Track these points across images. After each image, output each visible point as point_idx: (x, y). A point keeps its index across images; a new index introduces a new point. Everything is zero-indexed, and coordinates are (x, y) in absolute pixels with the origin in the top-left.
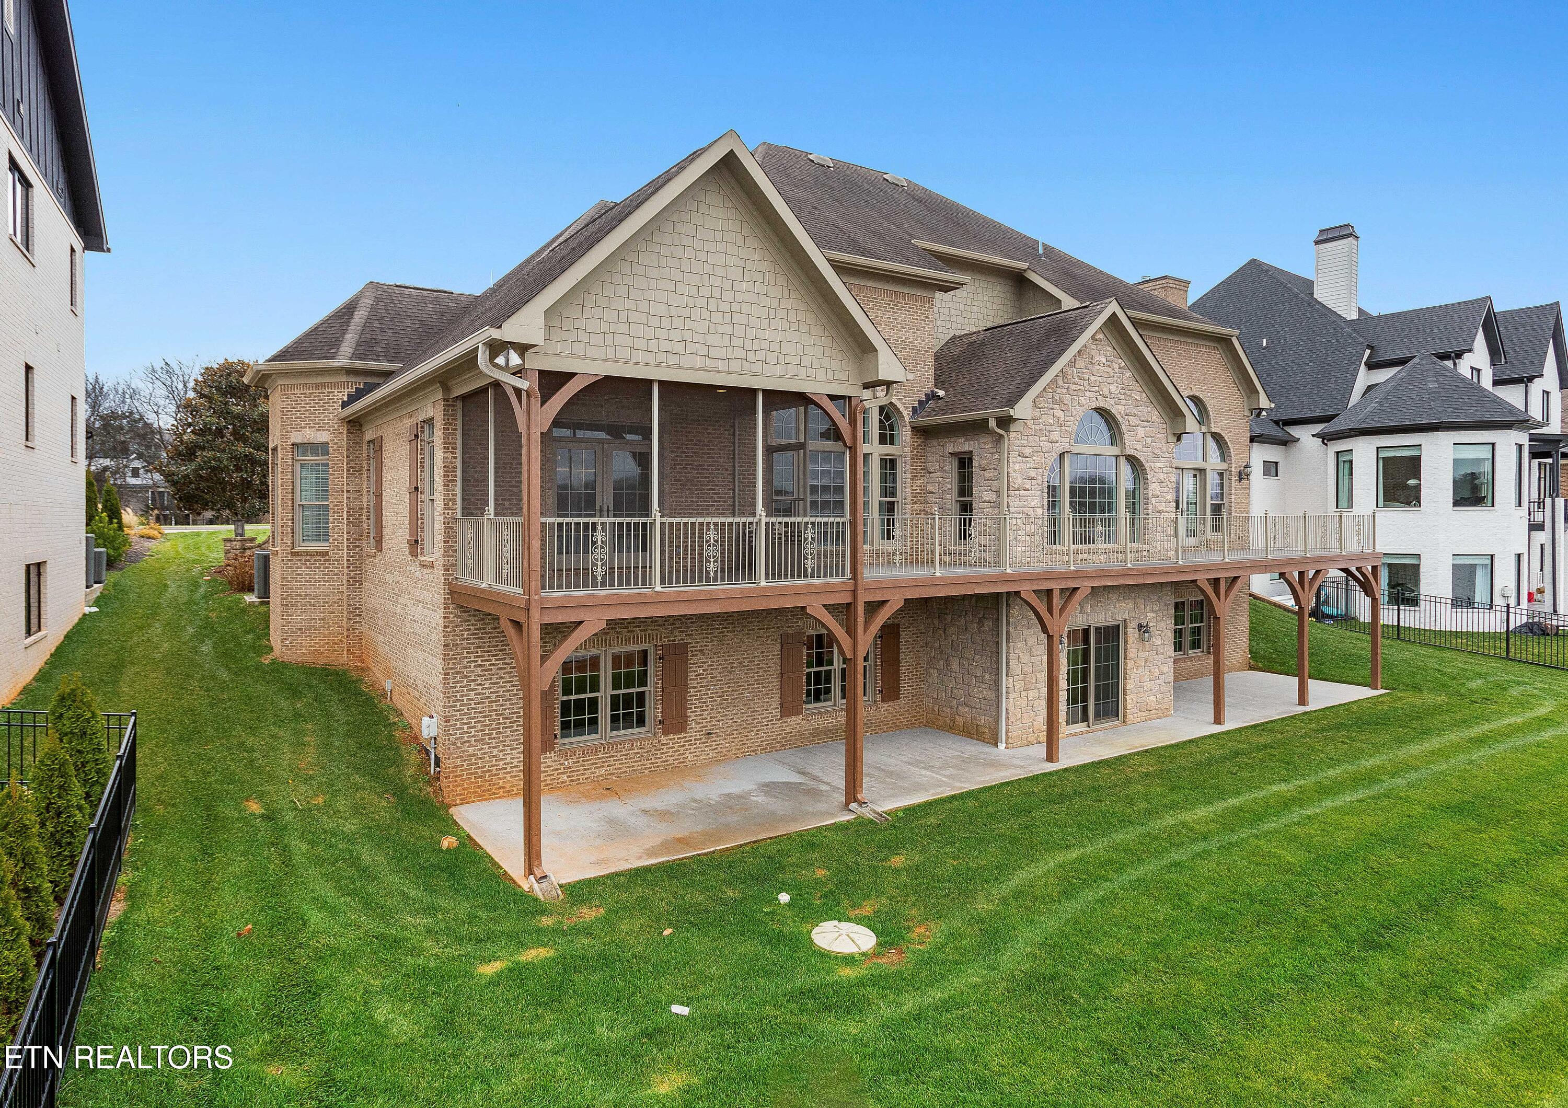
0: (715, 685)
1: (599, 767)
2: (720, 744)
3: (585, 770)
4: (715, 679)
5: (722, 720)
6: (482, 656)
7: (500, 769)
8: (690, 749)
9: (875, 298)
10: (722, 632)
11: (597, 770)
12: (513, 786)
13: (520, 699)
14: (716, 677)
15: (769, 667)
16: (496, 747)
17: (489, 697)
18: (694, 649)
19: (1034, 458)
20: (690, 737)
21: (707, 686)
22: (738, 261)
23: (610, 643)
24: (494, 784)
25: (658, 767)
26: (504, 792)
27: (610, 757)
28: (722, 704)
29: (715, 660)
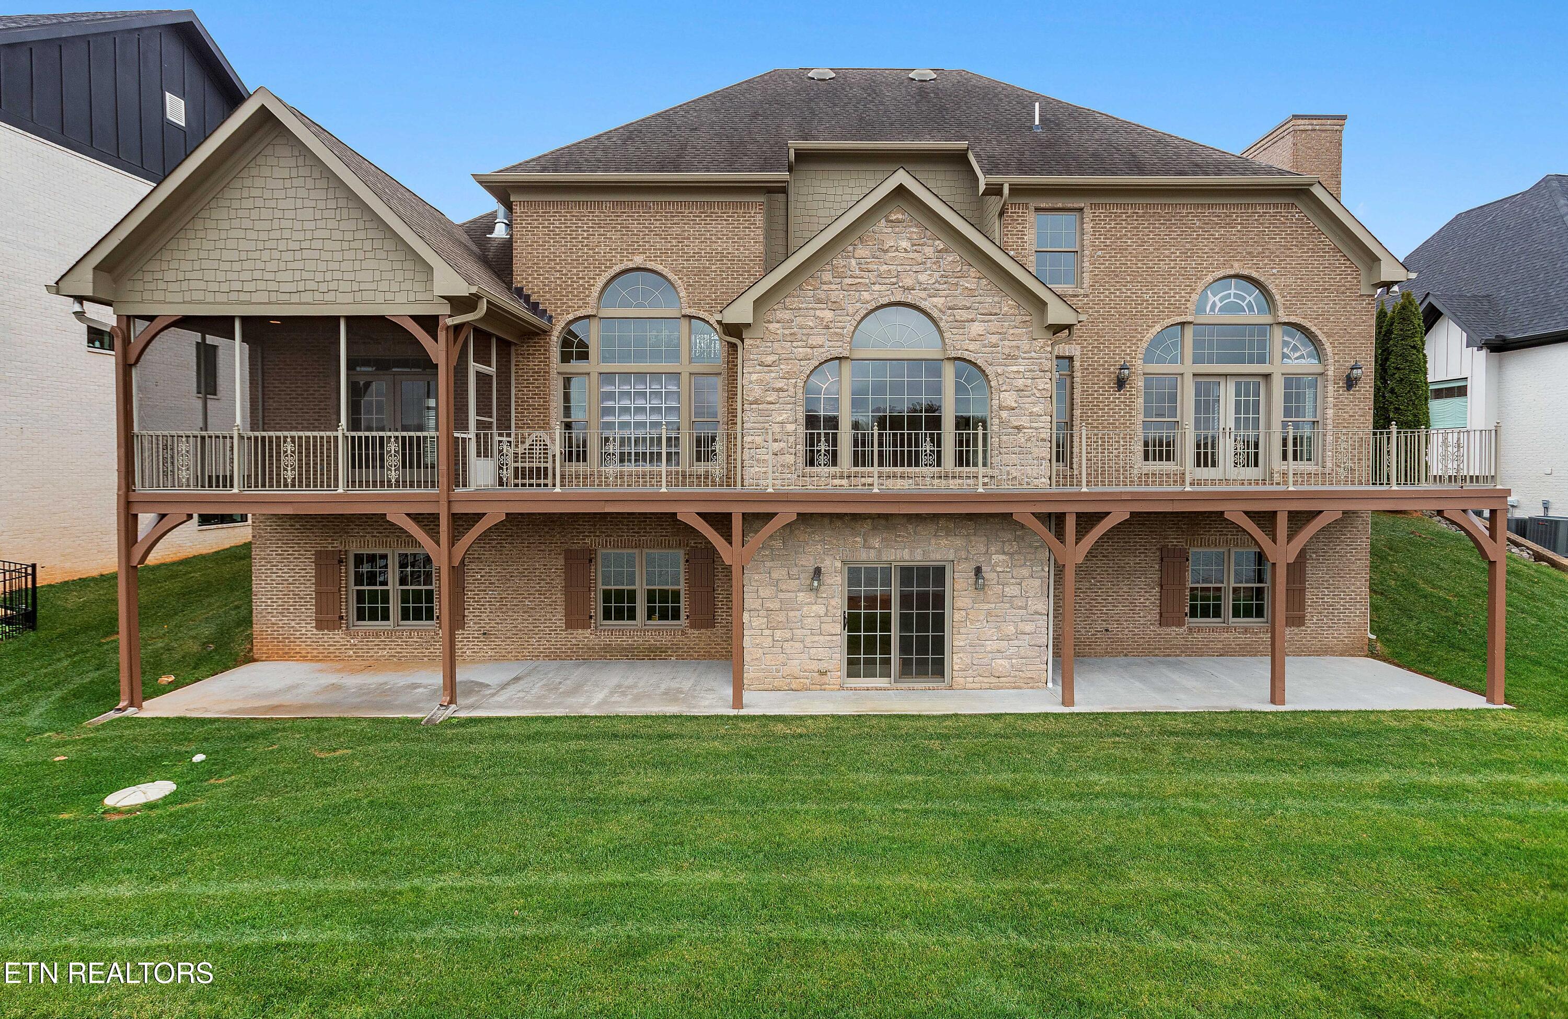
0: (493, 591)
1: (382, 649)
2: (499, 645)
3: (369, 649)
4: (493, 586)
5: (501, 623)
6: (282, 547)
7: (296, 638)
8: (468, 645)
9: (680, 213)
10: (501, 543)
11: (380, 651)
12: (308, 653)
13: (313, 584)
14: (494, 583)
15: (552, 580)
16: (293, 620)
17: (288, 580)
18: (471, 556)
19: (782, 367)
20: (469, 634)
21: (485, 591)
22: (308, 203)
23: (390, 544)
24: (293, 649)
25: (436, 656)
26: (301, 657)
27: (392, 641)
28: (501, 609)
29: (493, 568)
